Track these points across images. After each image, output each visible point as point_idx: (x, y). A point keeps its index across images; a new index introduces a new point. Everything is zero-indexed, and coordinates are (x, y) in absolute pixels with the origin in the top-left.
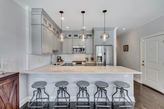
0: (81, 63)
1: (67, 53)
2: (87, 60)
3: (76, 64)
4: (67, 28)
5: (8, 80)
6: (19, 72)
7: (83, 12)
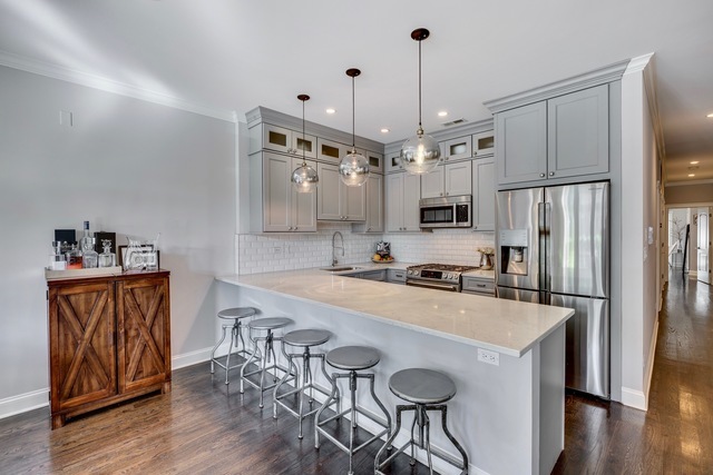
0: (438, 275)
1: (403, 231)
2: (485, 262)
3: (419, 277)
4: (385, 131)
5: (143, 281)
6: (168, 270)
7: (353, 73)
